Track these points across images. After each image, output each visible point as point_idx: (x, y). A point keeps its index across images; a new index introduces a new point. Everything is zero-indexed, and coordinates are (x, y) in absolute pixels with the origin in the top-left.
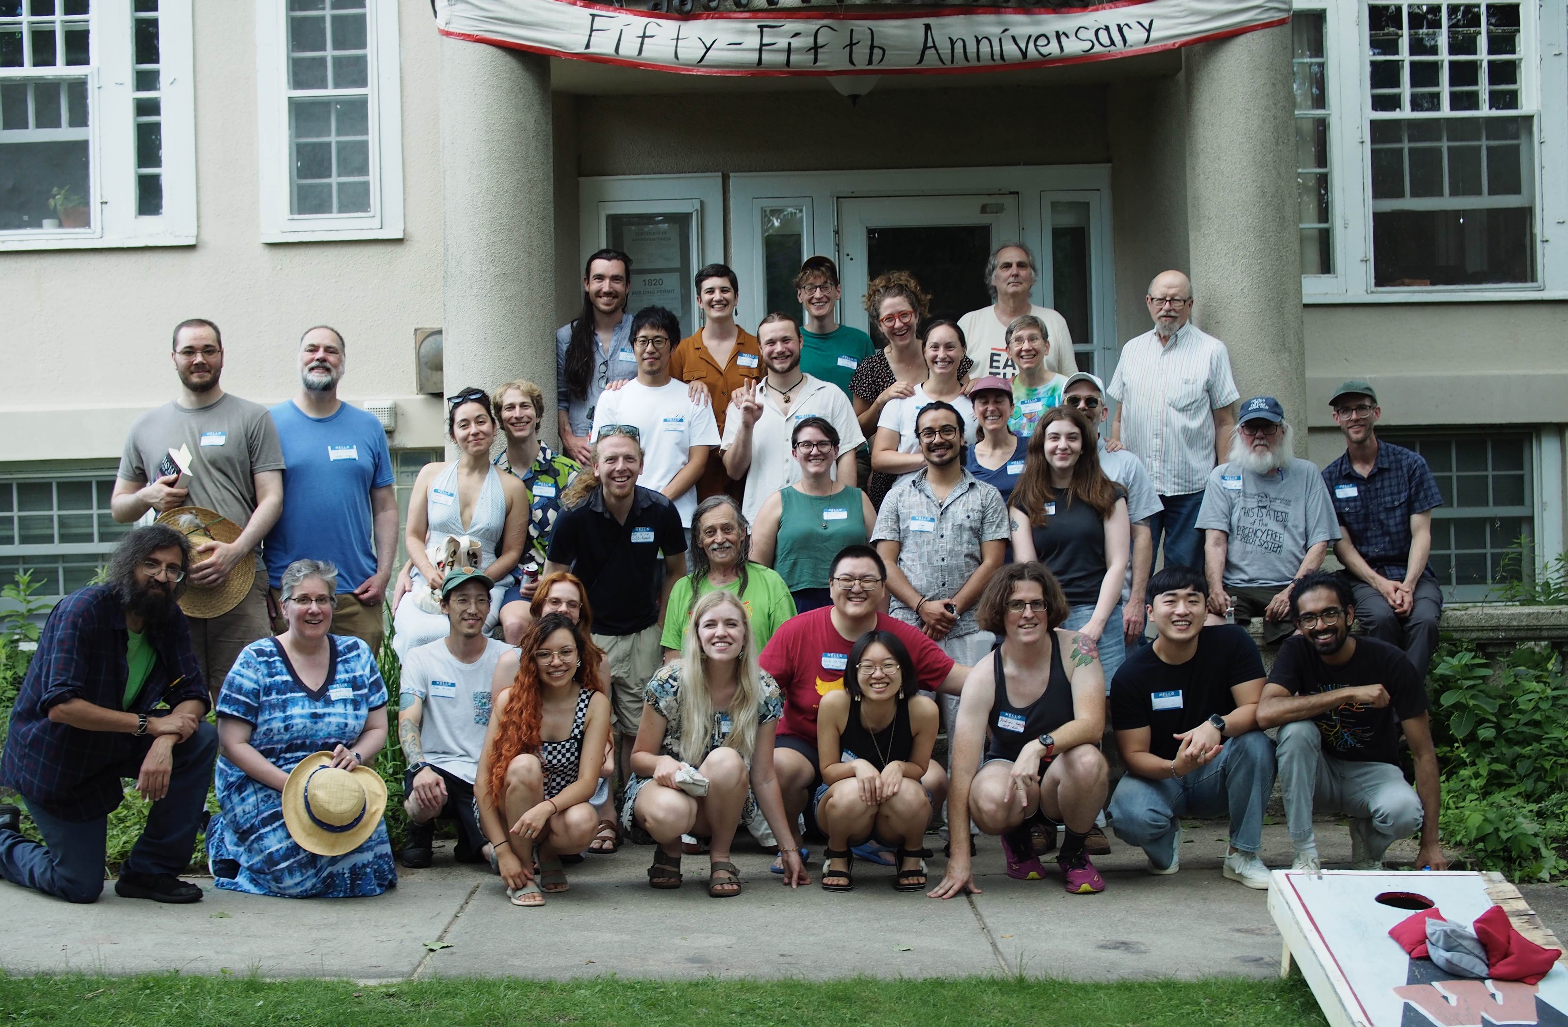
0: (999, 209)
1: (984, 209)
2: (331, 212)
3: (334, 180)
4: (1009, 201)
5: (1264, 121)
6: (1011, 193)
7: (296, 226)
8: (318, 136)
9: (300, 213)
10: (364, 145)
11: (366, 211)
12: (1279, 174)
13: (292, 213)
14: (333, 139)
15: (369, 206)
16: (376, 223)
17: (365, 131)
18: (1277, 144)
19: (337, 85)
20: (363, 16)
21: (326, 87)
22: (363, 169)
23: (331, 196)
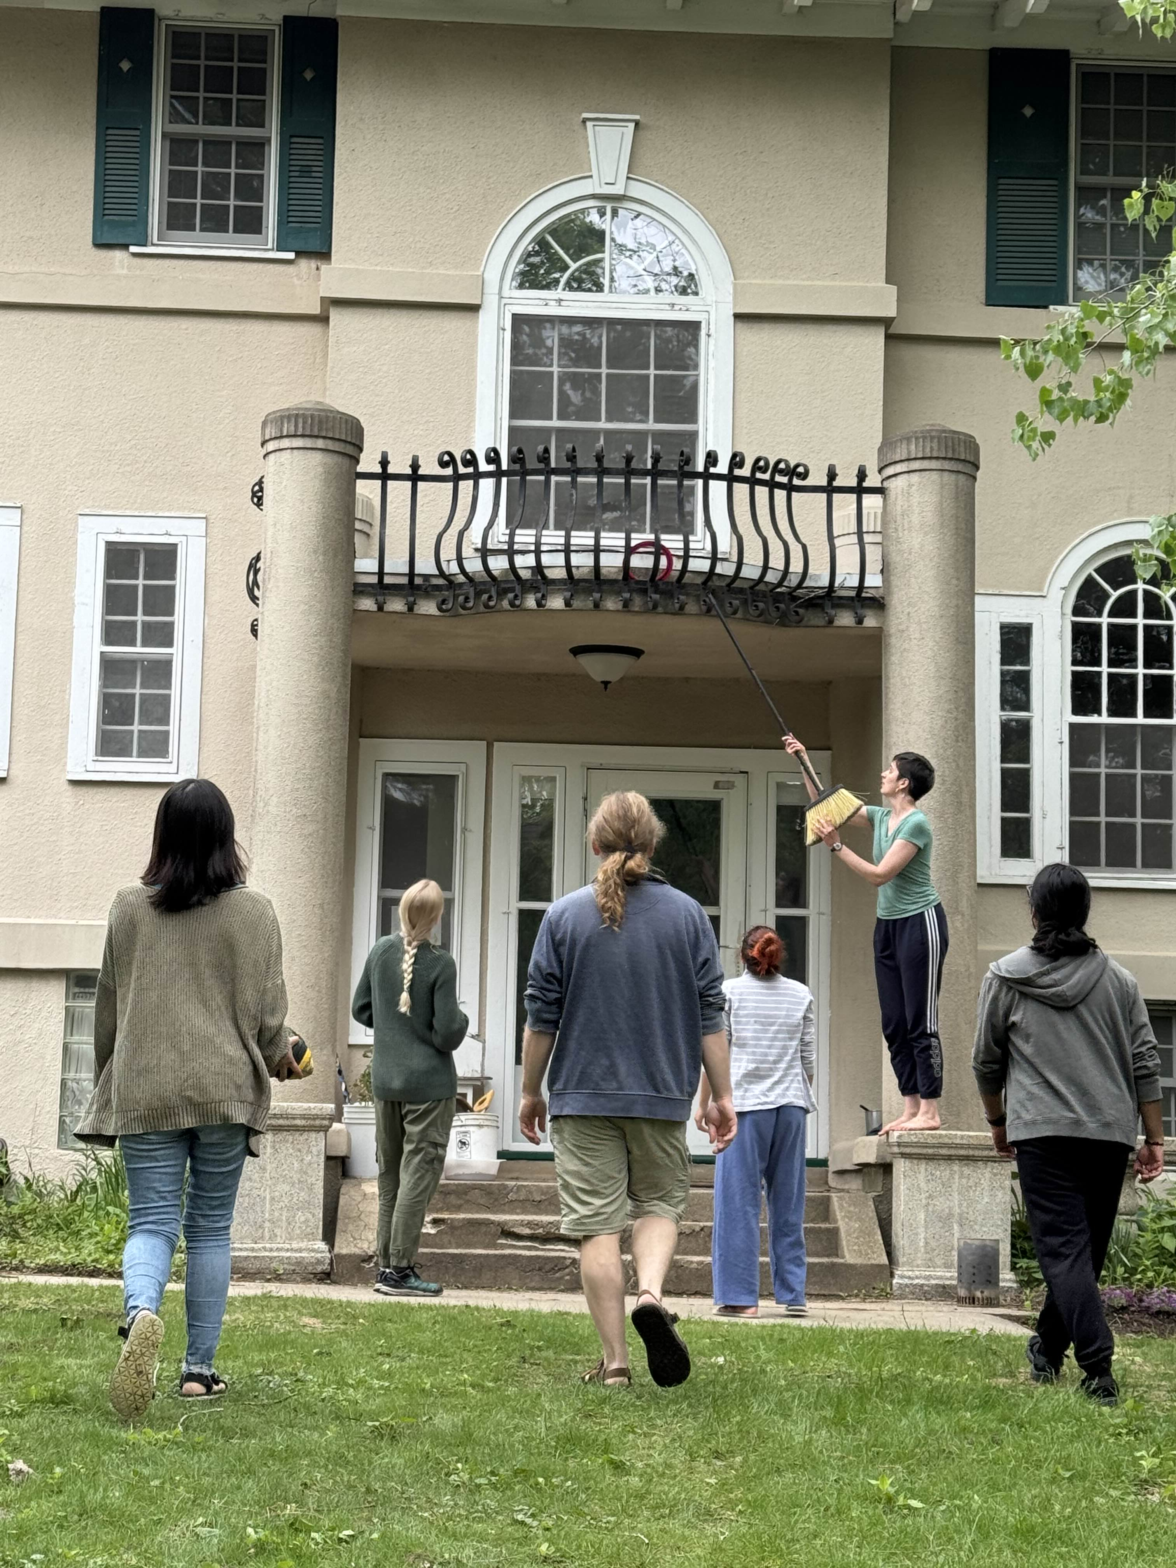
0: (730, 785)
1: (717, 785)
2: (131, 756)
3: (136, 727)
4: (739, 780)
5: (946, 722)
6: (742, 772)
7: (100, 766)
8: (124, 688)
9: (102, 755)
10: (168, 698)
11: (164, 757)
12: (958, 765)
13: (96, 755)
14: (138, 691)
15: (168, 752)
16: (173, 768)
17: (168, 686)
18: (957, 741)
19: (145, 644)
20: (173, 588)
21: (135, 646)
22: (165, 719)
23: (132, 742)
